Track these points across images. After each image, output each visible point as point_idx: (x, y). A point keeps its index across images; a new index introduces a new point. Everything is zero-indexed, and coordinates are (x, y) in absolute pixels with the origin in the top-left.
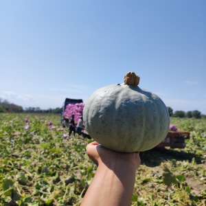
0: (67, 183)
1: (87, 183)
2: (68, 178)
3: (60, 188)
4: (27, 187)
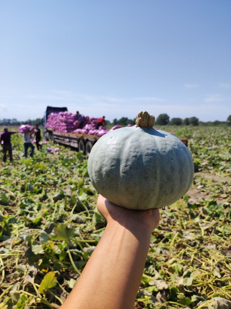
0: (56, 200)
1: (78, 199)
2: (56, 194)
3: (49, 206)
4: (10, 208)
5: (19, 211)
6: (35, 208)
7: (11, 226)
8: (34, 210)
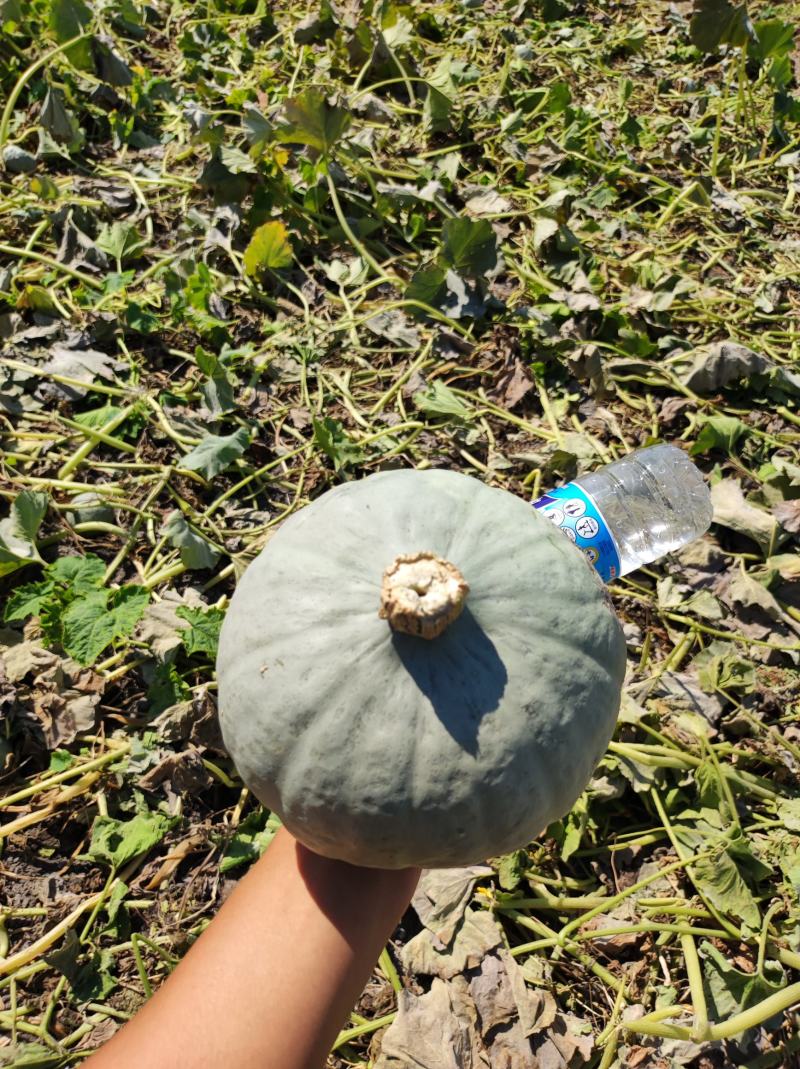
1: (379, 35)
2: (307, 21)
3: (279, 56)
5: (181, 65)
6: (234, 60)
7: (159, 108)
8: (229, 66)
